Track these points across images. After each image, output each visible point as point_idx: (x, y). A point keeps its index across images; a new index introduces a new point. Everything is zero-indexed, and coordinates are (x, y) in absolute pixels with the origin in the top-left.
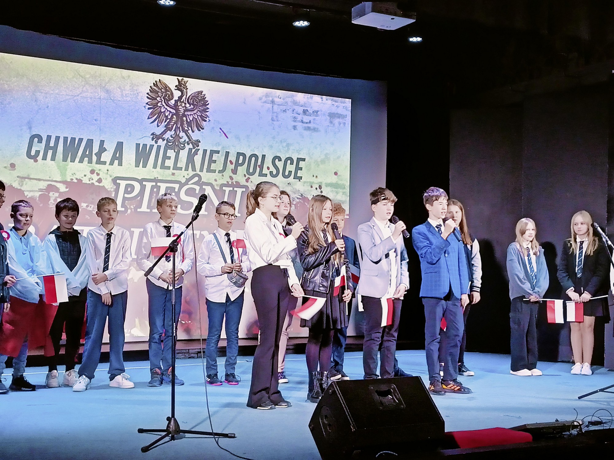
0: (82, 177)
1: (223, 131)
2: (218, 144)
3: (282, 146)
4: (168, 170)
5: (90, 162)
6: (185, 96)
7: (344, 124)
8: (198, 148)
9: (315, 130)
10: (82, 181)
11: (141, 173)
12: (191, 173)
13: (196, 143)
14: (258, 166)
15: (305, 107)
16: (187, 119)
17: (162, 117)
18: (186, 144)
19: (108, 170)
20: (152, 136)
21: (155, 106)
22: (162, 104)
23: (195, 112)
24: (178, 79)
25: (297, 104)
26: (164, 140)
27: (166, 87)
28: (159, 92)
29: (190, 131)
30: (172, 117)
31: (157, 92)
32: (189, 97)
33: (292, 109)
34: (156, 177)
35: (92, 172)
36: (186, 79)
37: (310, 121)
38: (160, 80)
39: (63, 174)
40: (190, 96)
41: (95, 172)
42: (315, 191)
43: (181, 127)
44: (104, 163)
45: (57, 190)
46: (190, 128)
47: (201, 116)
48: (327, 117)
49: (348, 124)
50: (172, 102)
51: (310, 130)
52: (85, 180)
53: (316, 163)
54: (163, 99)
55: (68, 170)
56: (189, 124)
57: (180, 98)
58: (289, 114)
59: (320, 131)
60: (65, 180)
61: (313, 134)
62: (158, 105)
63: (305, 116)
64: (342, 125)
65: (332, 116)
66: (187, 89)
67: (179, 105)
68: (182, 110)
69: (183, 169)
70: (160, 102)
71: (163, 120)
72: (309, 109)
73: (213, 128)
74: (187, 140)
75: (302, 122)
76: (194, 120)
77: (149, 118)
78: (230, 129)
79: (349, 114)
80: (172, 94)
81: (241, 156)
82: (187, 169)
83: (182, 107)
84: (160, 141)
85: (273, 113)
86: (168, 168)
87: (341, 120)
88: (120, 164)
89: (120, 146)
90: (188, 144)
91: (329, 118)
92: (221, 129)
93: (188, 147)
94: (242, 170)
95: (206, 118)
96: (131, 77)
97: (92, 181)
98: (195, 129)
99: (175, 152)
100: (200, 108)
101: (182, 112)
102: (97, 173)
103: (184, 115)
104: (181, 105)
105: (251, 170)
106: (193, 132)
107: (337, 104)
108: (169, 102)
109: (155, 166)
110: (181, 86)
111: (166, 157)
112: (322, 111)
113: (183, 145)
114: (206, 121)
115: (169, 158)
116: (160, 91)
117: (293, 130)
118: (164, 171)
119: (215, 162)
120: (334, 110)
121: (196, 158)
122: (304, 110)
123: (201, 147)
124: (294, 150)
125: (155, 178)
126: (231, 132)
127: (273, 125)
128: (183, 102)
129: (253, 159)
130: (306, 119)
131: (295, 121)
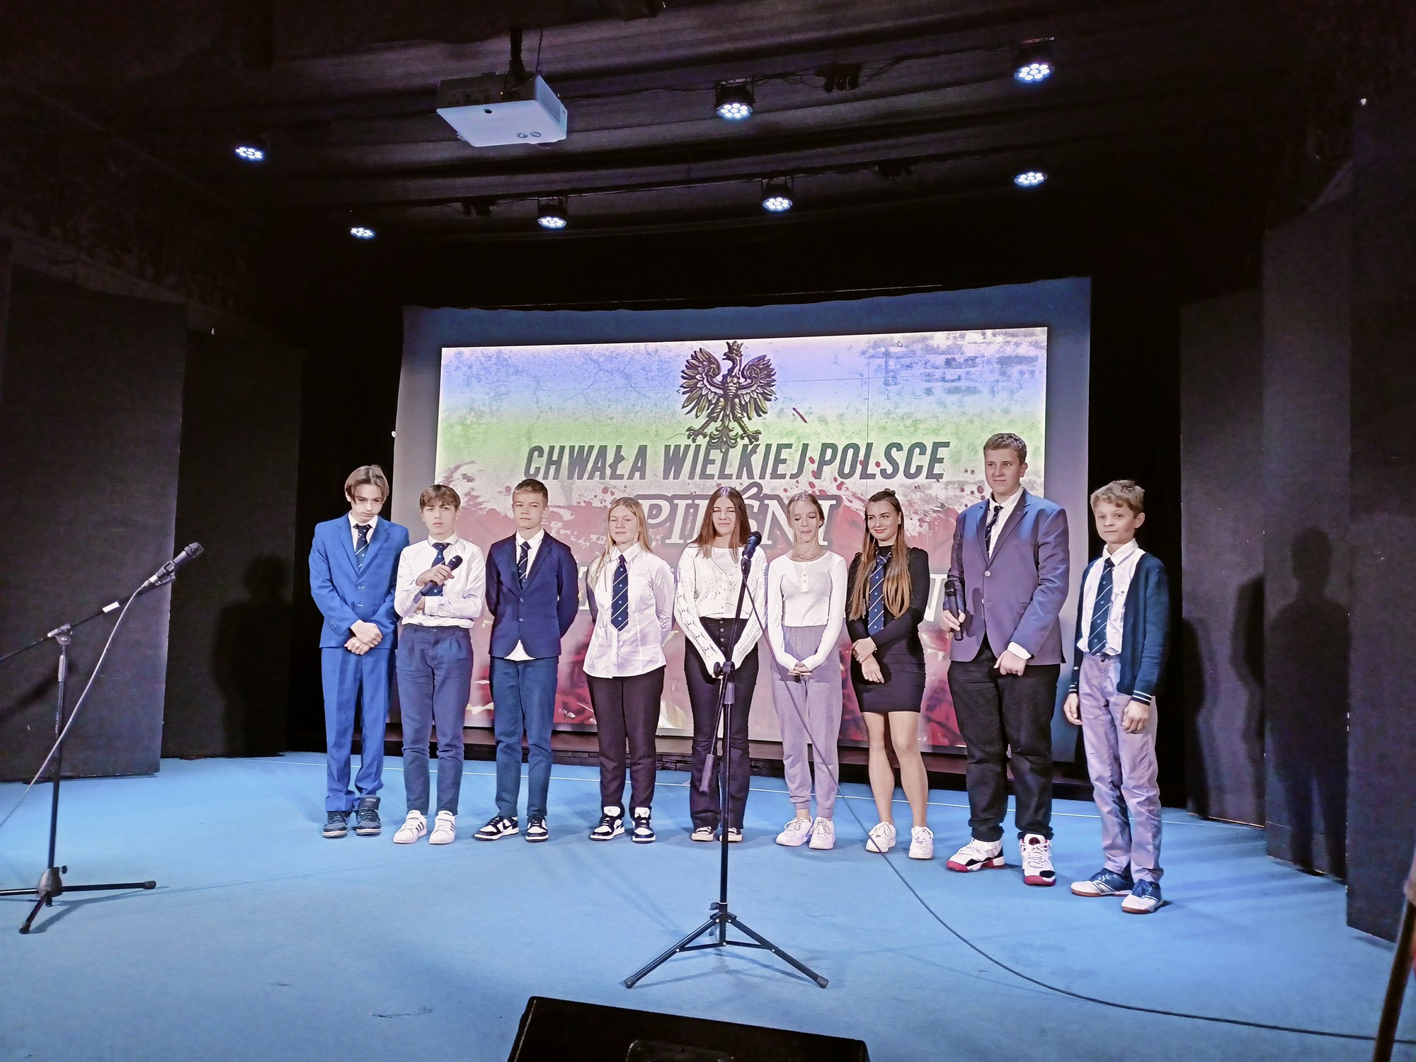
0: (592, 499)
1: (798, 413)
2: (789, 434)
3: (905, 426)
4: (712, 480)
5: (603, 477)
6: (738, 367)
7: (1032, 372)
8: (758, 443)
9: (971, 391)
10: (591, 504)
11: (672, 487)
12: (746, 481)
13: (754, 437)
14: (858, 463)
15: (950, 354)
16: (740, 401)
17: (704, 403)
18: (739, 439)
19: (625, 487)
20: (688, 432)
21: (692, 388)
22: (704, 384)
23: (753, 388)
24: (727, 343)
25: (933, 352)
26: (705, 436)
27: (711, 359)
28: (699, 367)
29: (745, 419)
30: (718, 401)
31: (696, 367)
32: (744, 369)
33: (923, 362)
34: (693, 491)
35: (605, 490)
36: (739, 341)
37: (959, 376)
38: (700, 349)
39: (568, 495)
40: (745, 366)
41: (610, 490)
42: (971, 498)
43: (731, 415)
44: (621, 477)
45: (560, 518)
46: (745, 414)
47: (763, 394)
48: (995, 365)
49: (1041, 372)
50: (719, 378)
51: (959, 393)
52: (596, 503)
53: (971, 448)
54: (704, 376)
55: (574, 490)
56: (744, 408)
57: (731, 371)
58: (918, 370)
59: (981, 392)
60: (569, 504)
61: (966, 397)
62: (698, 386)
63: (950, 370)
64: (1026, 376)
65: (1005, 361)
66: (742, 355)
67: (728, 381)
68: (733, 389)
69: (734, 476)
70: (700, 381)
71: (705, 407)
72: (957, 357)
73: (782, 410)
74: (741, 432)
75: (944, 380)
76: (752, 401)
77: (684, 407)
78: (810, 408)
79: (1043, 355)
80: (719, 367)
81: (828, 449)
82: (739, 476)
83: (734, 384)
84: (701, 437)
85: (887, 372)
86: (712, 477)
87: (1024, 367)
88: (642, 477)
89: (642, 451)
90: (742, 438)
91: (999, 367)
92: (794, 409)
93: (741, 443)
94: (830, 471)
95: (771, 396)
96: (660, 351)
97: (604, 504)
98: (753, 414)
99: (721, 452)
100: (761, 381)
101: (734, 391)
102: (611, 492)
103: (736, 396)
104: (732, 381)
105: (847, 470)
106: (750, 418)
107: (1015, 339)
108: (715, 380)
109: (692, 476)
110: (732, 353)
111: (708, 461)
112: (984, 356)
113: (733, 441)
114: (770, 400)
115: (713, 462)
116: (701, 365)
117: (924, 396)
118: (705, 482)
119: (784, 461)
120: (1009, 351)
121: (754, 458)
122: (947, 359)
123: (763, 441)
124: (928, 429)
125: (692, 493)
126: (812, 413)
127: (887, 392)
128: (735, 376)
129: (851, 452)
130: (951, 373)
131: (929, 381)
